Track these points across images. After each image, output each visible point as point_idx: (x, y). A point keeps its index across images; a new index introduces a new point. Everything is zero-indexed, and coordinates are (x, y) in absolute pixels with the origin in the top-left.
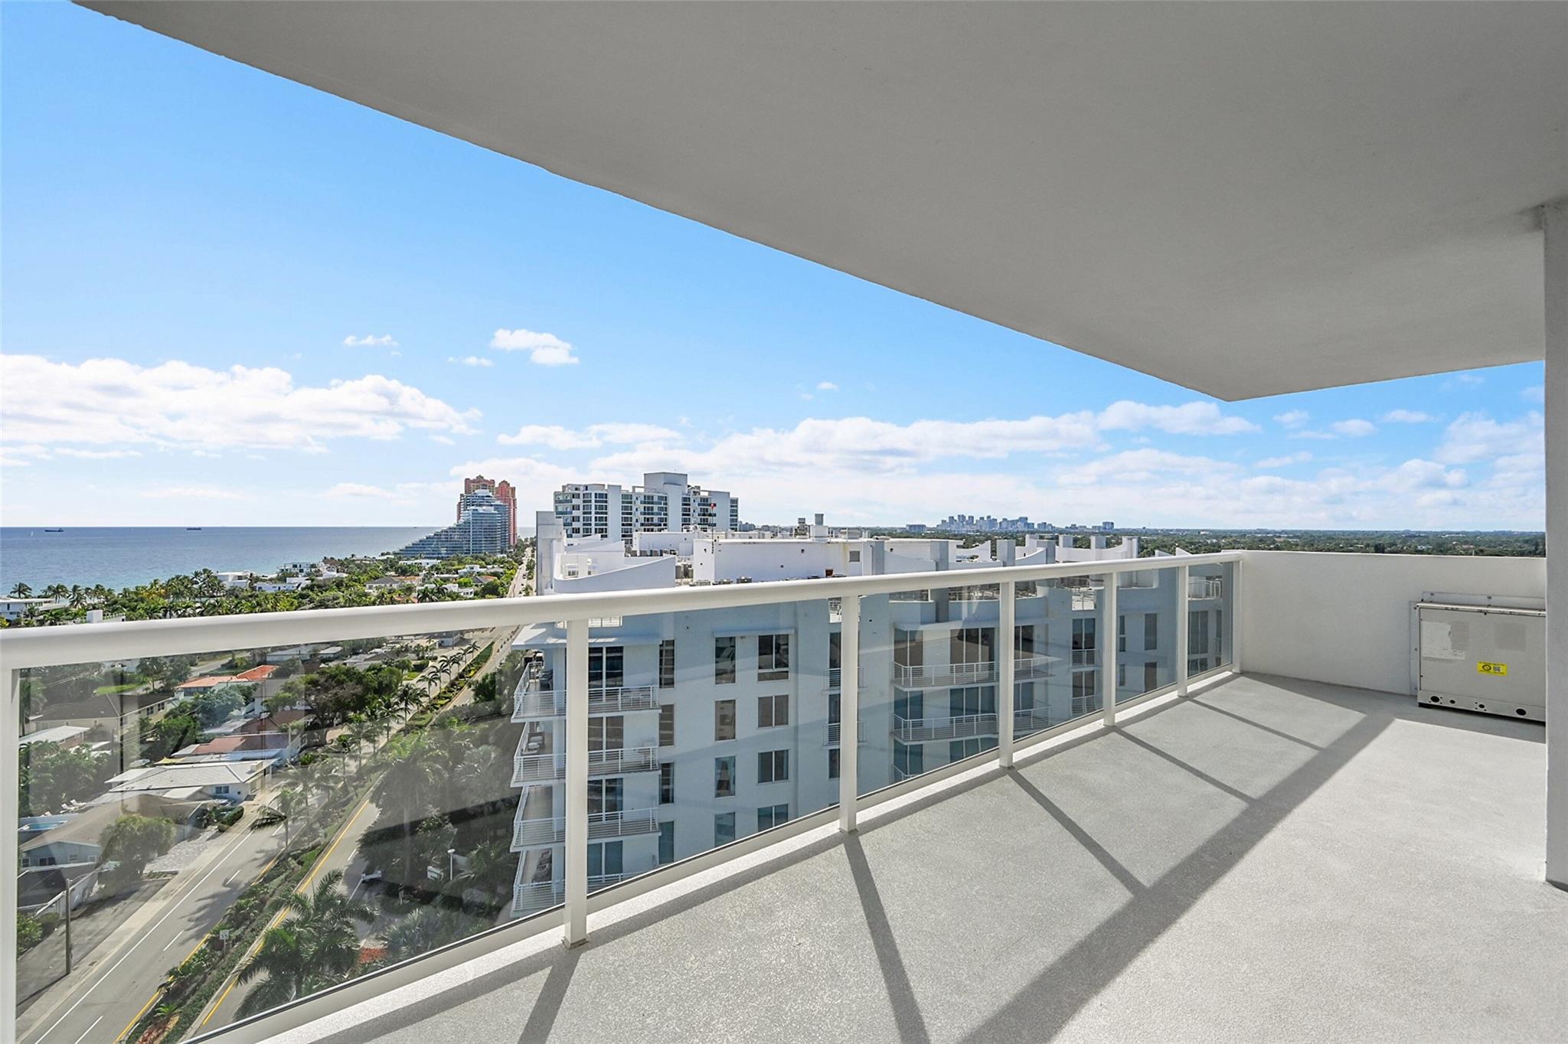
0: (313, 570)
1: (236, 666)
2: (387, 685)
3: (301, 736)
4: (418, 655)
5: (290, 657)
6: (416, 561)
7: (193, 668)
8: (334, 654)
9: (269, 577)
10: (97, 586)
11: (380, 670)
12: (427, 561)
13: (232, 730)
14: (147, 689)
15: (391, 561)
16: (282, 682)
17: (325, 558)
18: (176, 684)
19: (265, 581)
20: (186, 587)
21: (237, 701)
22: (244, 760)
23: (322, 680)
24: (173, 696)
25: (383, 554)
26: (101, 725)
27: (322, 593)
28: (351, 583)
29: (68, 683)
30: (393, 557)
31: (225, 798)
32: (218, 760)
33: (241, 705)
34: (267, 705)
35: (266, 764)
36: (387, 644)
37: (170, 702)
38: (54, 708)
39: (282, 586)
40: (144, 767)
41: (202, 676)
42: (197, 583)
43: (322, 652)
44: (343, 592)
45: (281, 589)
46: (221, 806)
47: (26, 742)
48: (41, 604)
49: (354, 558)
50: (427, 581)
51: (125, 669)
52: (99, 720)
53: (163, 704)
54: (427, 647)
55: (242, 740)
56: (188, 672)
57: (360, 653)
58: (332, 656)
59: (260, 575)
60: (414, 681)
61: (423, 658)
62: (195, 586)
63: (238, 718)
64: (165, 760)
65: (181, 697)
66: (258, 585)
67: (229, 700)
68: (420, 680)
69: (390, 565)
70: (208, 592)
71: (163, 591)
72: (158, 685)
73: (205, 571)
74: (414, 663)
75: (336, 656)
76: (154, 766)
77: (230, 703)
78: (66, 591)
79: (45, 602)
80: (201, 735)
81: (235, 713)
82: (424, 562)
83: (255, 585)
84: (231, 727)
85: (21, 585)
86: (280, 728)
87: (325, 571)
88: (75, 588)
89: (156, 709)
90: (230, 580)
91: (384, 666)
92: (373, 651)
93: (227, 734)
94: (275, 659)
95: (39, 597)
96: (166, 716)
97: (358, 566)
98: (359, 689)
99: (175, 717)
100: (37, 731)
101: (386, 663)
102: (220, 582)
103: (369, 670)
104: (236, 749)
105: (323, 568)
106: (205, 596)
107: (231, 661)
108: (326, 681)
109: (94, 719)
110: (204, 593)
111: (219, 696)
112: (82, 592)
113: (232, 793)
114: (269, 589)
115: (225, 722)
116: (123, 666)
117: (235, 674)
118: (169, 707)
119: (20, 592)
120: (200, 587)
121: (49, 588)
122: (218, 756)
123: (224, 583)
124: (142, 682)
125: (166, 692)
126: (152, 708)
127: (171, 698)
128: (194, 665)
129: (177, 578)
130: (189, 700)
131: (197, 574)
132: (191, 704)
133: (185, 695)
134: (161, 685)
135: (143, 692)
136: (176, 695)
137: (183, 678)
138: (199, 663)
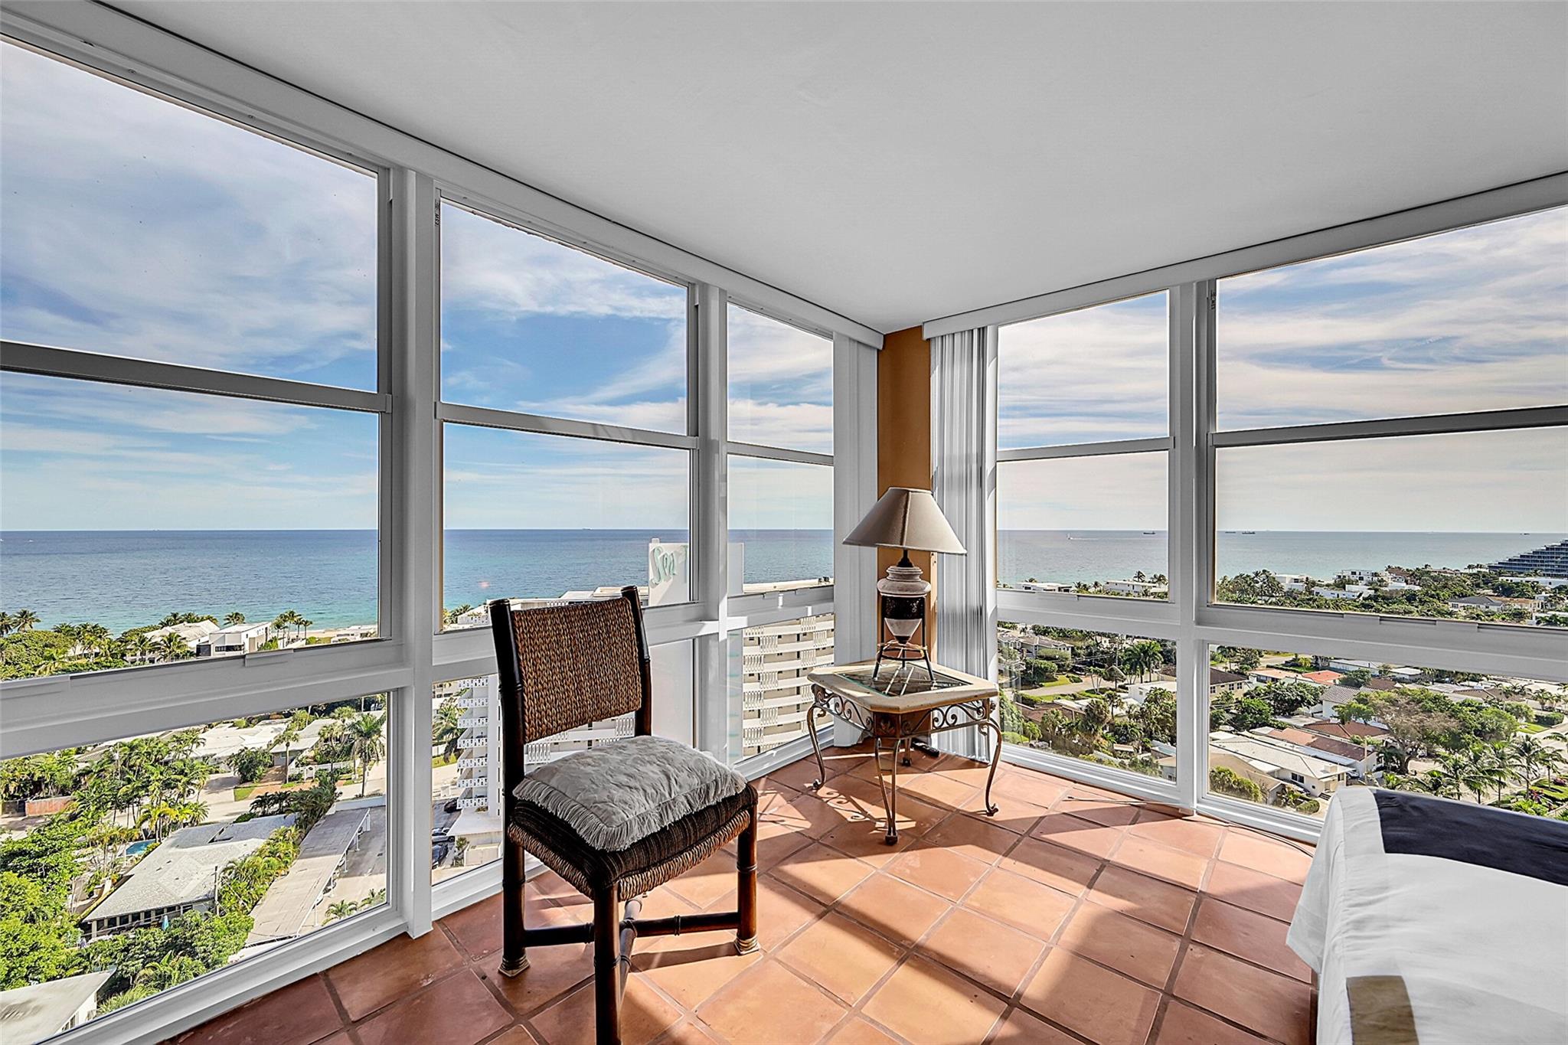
0: (1375, 579)
1: (1299, 666)
2: (1493, 731)
3: (1378, 755)
4: (1543, 704)
5: (1357, 669)
6: (1528, 579)
7: (1261, 659)
8: (1410, 675)
9: (1326, 583)
11: (1480, 709)
12: (1549, 579)
13: (1302, 725)
15: (1484, 576)
16: (1354, 692)
17: (1389, 566)
19: (1321, 586)
20: (1249, 585)
21: (1306, 699)
22: (1315, 757)
23: (1403, 701)
25: (1470, 567)
27: (1388, 605)
28: (1426, 598)
30: (1488, 571)
31: (1302, 787)
32: (1291, 748)
33: (1309, 703)
34: (1339, 712)
35: (1340, 770)
36: (1488, 679)
38: (1169, 667)
39: (1341, 593)
40: (1231, 732)
41: (1269, 667)
42: (1258, 582)
43: (1393, 670)
44: (1417, 607)
45: (1340, 597)
46: (1299, 793)
48: (1150, 587)
49: (1428, 569)
50: (1549, 607)
54: (1559, 697)
55: (1313, 738)
57: (1446, 682)
58: (1408, 677)
59: (1316, 580)
60: (1540, 736)
61: (1551, 709)
62: (1256, 585)
63: (1307, 715)
64: (1245, 733)
65: (1254, 681)
66: (1315, 589)
67: (1298, 695)
68: (1550, 737)
69: (1481, 580)
71: (1231, 587)
73: (1264, 571)
74: (1535, 712)
75: (1412, 678)
76: (1238, 735)
77: (1299, 699)
80: (1274, 721)
81: (1303, 709)
82: (1542, 581)
83: (1313, 589)
84: (1302, 722)
86: (1352, 739)
87: (1390, 581)
90: (1287, 582)
91: (1484, 705)
92: (1466, 683)
93: (1297, 728)
94: (1339, 667)
96: (1245, 695)
97: (1435, 579)
98: (1453, 725)
101: (1490, 703)
102: (1278, 582)
103: (1463, 704)
104: (1308, 745)
105: (1387, 577)
106: (1265, 595)
107: (1294, 660)
108: (1408, 703)
111: (1289, 689)
113: (1307, 783)
114: (1328, 595)
115: (1293, 715)
117: (1301, 673)
119: (1139, 577)
120: (1262, 586)
121: (1155, 576)
122: (1292, 745)
123: (1282, 584)
124: (1221, 662)
125: (1241, 674)
126: (1233, 685)
127: (1247, 681)
128: (1262, 656)
129: (1241, 575)
130: (1262, 686)
131: (1257, 574)
132: (1264, 690)
133: (1257, 680)
134: (1237, 667)
135: (1224, 670)
136: (1251, 679)
137: (1253, 665)
138: (1265, 656)
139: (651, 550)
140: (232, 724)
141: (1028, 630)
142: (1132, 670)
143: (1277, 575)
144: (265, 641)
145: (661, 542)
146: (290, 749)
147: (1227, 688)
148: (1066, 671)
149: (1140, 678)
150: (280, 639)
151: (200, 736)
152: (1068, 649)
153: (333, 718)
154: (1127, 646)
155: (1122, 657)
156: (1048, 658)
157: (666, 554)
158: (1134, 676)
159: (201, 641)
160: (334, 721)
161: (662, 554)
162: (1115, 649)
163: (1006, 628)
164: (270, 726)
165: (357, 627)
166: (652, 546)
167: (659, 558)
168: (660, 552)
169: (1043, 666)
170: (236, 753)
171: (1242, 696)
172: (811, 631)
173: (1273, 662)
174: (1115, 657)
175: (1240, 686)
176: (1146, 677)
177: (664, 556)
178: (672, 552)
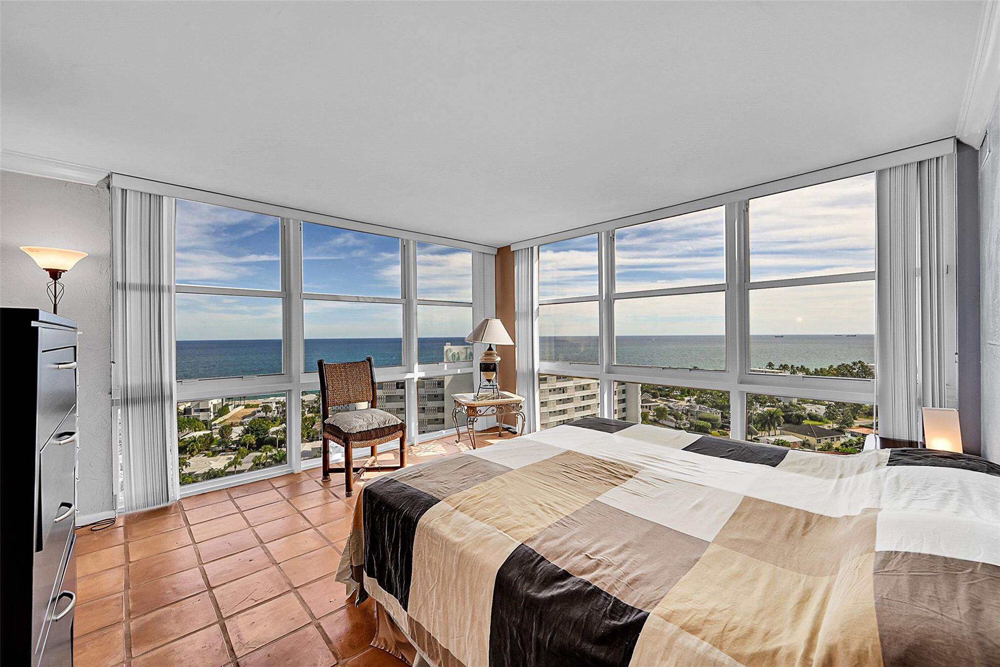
7: (855, 421)
10: (802, 366)
14: (829, 427)
18: (844, 428)
20: (849, 371)
24: (845, 434)
26: (808, 440)
29: (792, 415)
37: (843, 437)
38: (787, 425)
41: (861, 426)
47: (777, 438)
51: (817, 413)
52: (808, 438)
53: (839, 437)
56: (852, 423)
62: (854, 371)
65: (849, 436)
70: (862, 375)
71: (835, 372)
72: (836, 426)
78: (788, 368)
79: (780, 372)
85: (770, 363)
88: (792, 366)
89: (835, 439)
95: (777, 369)
99: (847, 447)
100: (781, 434)
102: (870, 370)
109: (805, 436)
110: (860, 376)
112: (795, 369)
116: (816, 411)
118: (842, 440)
119: (770, 366)
121: (781, 365)
123: (873, 370)
124: (827, 423)
125: (840, 431)
126: (833, 438)
127: (843, 435)
128: (856, 419)
129: (843, 364)
130: (854, 439)
131: (854, 364)
132: (855, 442)
133: (851, 435)
134: (837, 426)
135: (828, 428)
136: (846, 434)
137: (849, 425)
138: (858, 419)
139: (445, 350)
140: (204, 455)
141: (692, 401)
142: (763, 428)
143: (869, 365)
144: (221, 407)
145: (451, 345)
146: (237, 469)
147: (829, 441)
148: (717, 428)
149: (768, 433)
150: (230, 405)
151: (187, 461)
152: (719, 414)
153: (261, 451)
154: (760, 412)
155: (756, 419)
156: (705, 420)
157: (455, 353)
158: (764, 432)
159: (186, 406)
160: (261, 453)
161: (453, 352)
162: (751, 413)
163: (677, 399)
164: (226, 456)
165: (273, 398)
166: (446, 348)
167: (450, 355)
168: (451, 352)
169: (701, 424)
170: (207, 471)
171: (839, 445)
172: (546, 400)
173: (864, 423)
174: (751, 419)
175: (838, 439)
176: (772, 432)
177: (453, 354)
178: (458, 351)
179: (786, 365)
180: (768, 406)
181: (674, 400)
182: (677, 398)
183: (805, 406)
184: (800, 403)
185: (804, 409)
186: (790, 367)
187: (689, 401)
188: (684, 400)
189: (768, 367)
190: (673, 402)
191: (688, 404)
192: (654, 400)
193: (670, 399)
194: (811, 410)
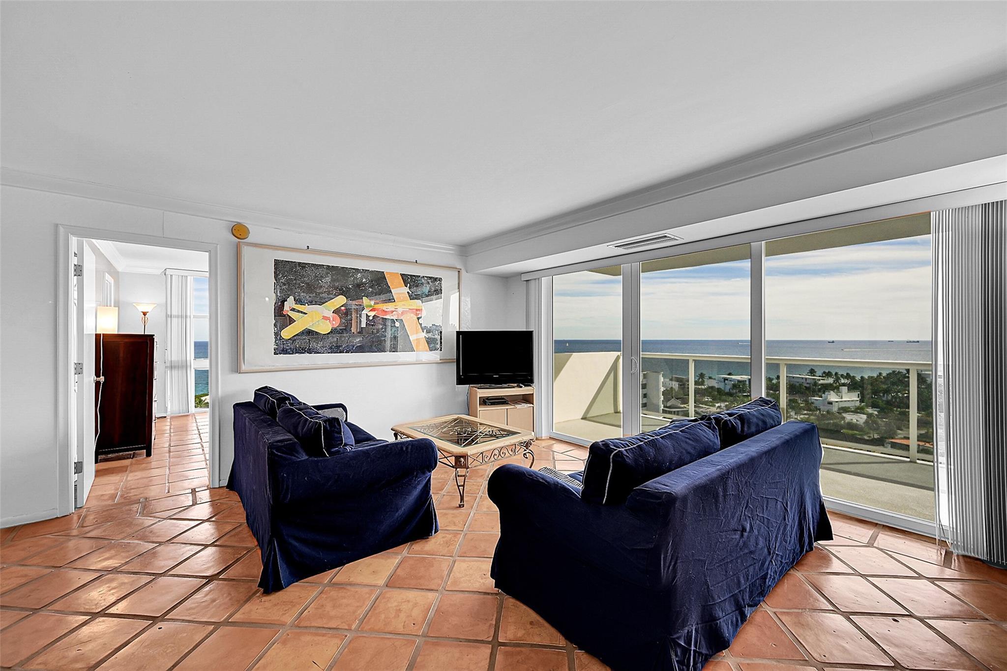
179: (829, 372)
180: (805, 414)
181: (704, 406)
182: (708, 404)
183: (844, 415)
184: (841, 411)
185: (844, 418)
186: (834, 374)
187: (719, 407)
188: (715, 406)
189: (810, 374)
190: (702, 408)
191: (718, 410)
192: (683, 406)
193: (700, 405)
194: (852, 420)
